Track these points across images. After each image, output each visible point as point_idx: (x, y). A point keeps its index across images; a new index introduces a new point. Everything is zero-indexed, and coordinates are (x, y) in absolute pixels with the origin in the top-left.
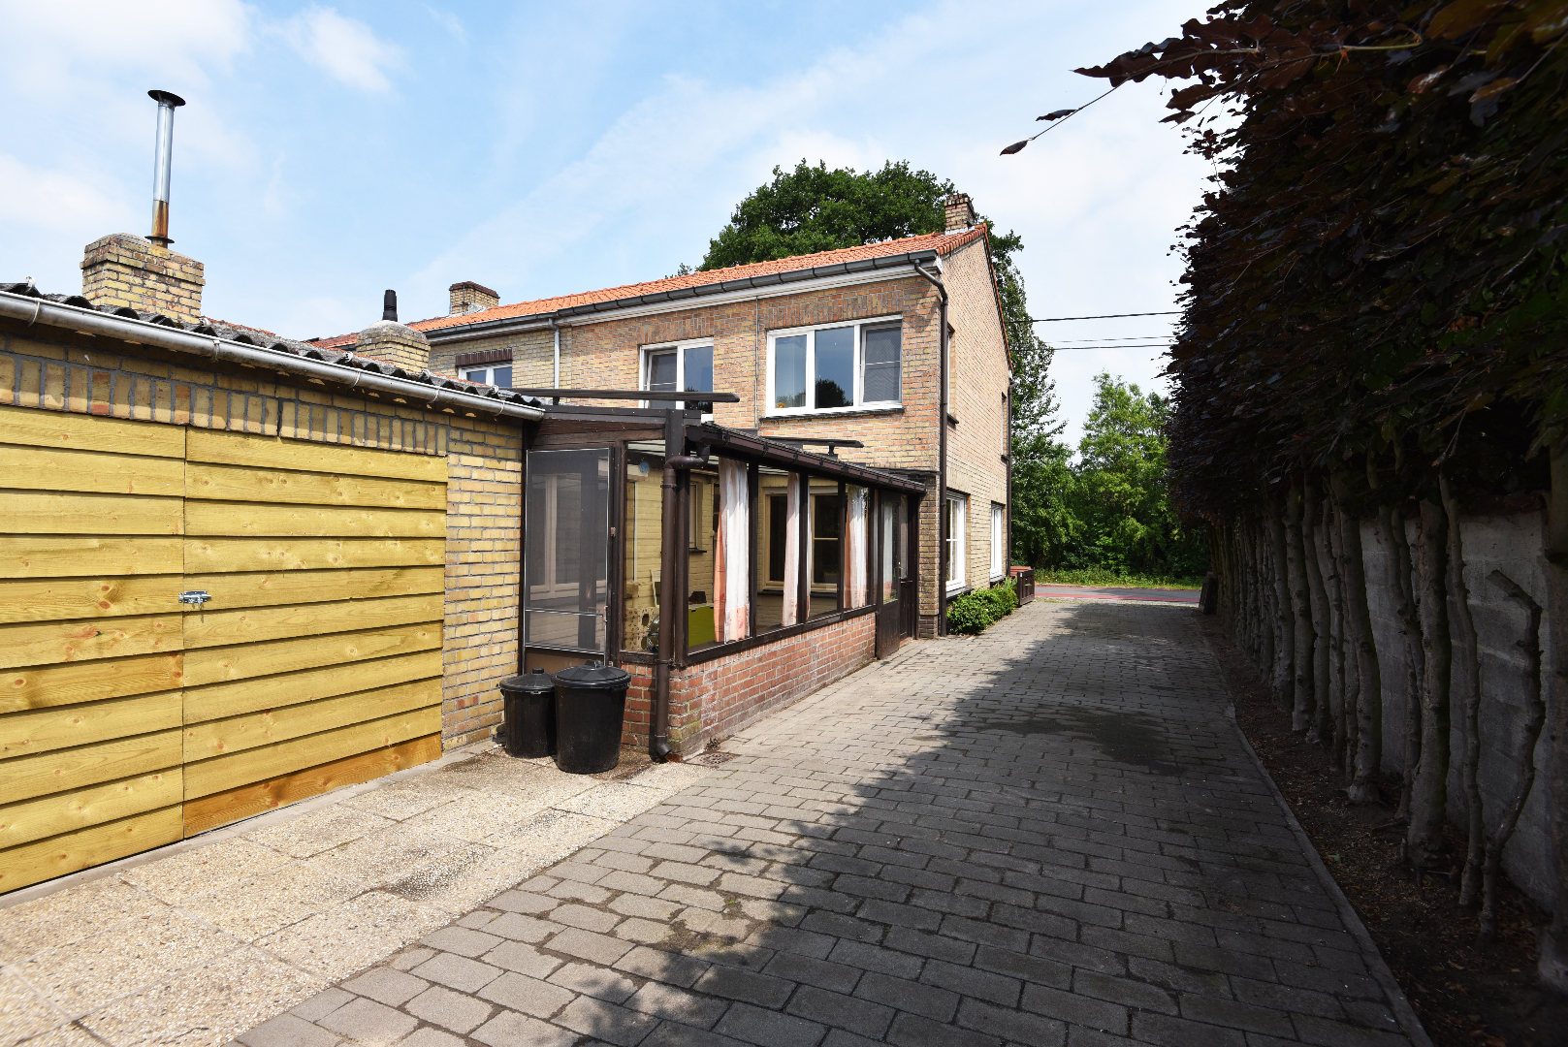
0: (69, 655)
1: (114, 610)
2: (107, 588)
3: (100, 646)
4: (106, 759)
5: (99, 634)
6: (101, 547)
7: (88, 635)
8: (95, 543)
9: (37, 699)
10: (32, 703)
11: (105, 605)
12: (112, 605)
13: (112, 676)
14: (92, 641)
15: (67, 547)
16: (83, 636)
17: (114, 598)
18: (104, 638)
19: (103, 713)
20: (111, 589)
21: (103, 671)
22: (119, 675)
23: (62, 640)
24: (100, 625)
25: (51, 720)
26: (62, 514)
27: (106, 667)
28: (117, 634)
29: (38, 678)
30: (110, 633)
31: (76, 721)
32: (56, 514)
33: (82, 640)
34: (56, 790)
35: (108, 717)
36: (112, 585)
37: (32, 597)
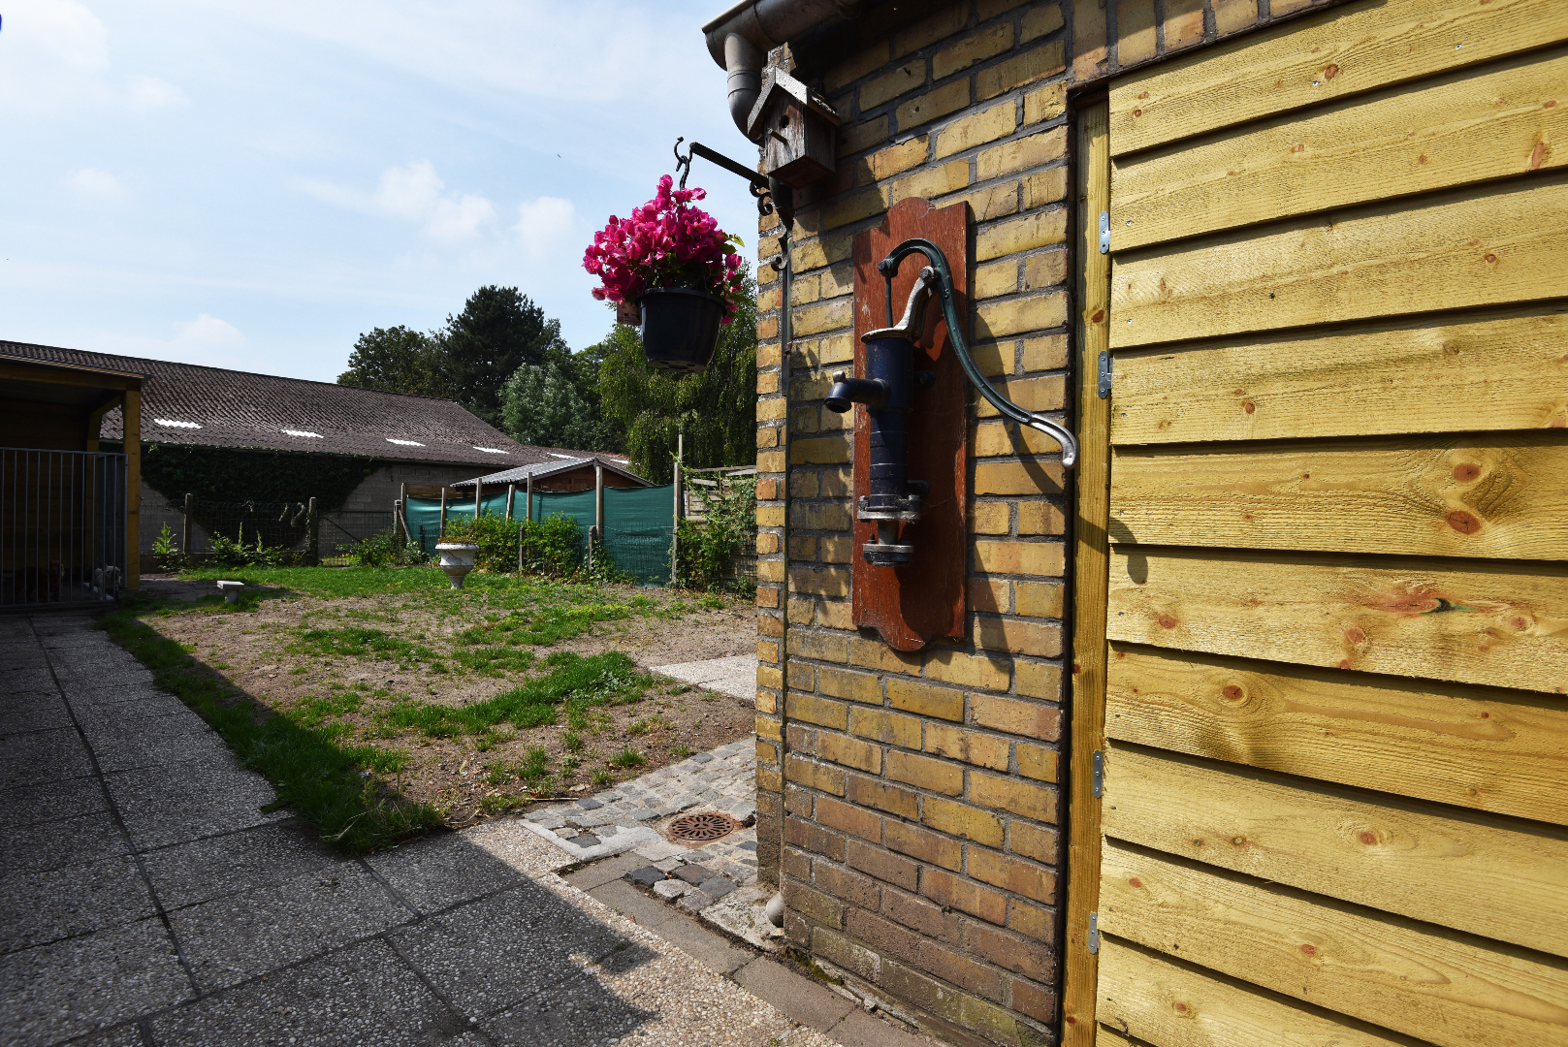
0: (1352, 652)
1: (1498, 539)
2: (1470, 472)
3: (1446, 646)
4: (1447, 981)
5: (1445, 606)
6: (1452, 350)
7: (1410, 605)
8: (1430, 338)
9: (1268, 746)
10: (1256, 752)
11: (1465, 524)
12: (1487, 526)
13: (1482, 744)
14: (1420, 626)
15: (1350, 358)
16: (1397, 607)
17: (1496, 503)
18: (1458, 623)
19: (1446, 845)
20: (1484, 474)
21: (1456, 720)
22: (1508, 745)
23: (1337, 607)
24: (1450, 583)
25: (1298, 812)
26: (1335, 270)
27: (1464, 710)
28: (1503, 617)
29: (1276, 695)
30: (1482, 609)
31: (1368, 839)
32: (1318, 274)
33: (1393, 615)
34: (1299, 994)
35: (1458, 862)
36: (1489, 461)
37: (1263, 488)
